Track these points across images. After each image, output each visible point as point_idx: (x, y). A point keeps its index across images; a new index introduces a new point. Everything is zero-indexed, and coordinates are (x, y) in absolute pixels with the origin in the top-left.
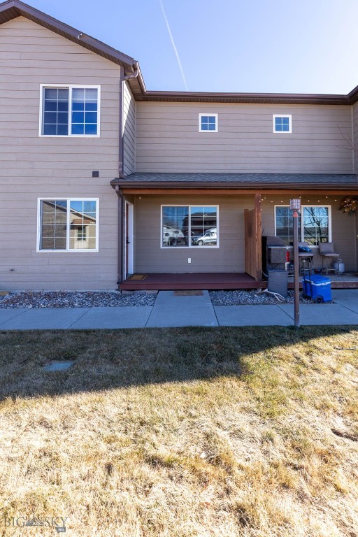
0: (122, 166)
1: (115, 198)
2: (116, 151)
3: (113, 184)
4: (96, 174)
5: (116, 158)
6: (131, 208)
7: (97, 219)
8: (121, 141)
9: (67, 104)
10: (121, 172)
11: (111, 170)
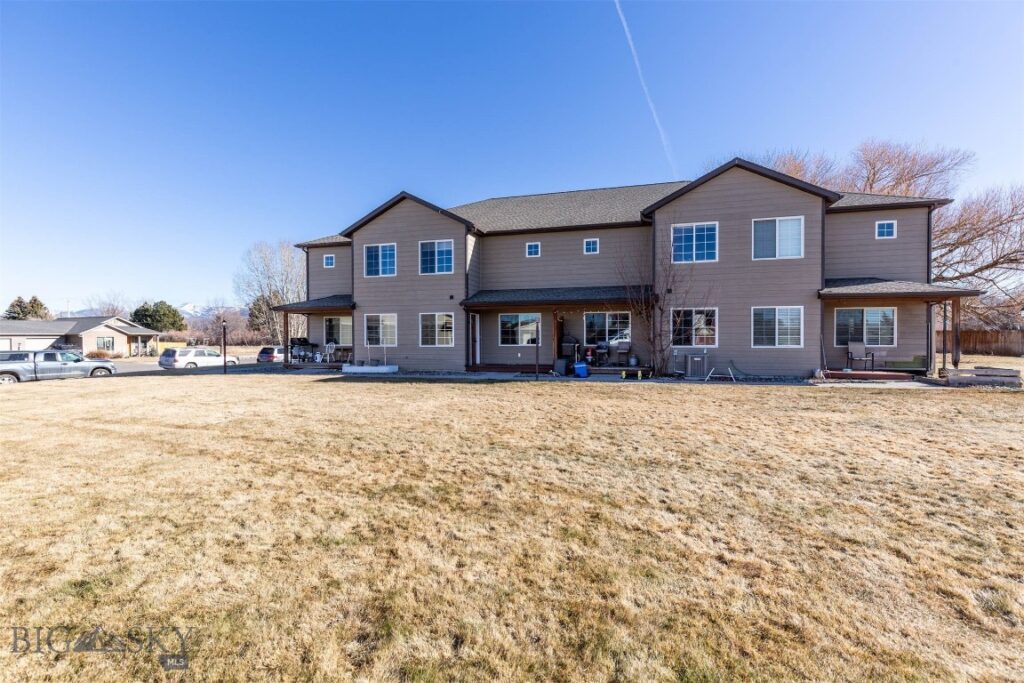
0: (467, 292)
1: (464, 312)
2: (463, 282)
3: (461, 304)
4: (452, 297)
5: (463, 287)
6: (478, 317)
7: (453, 326)
8: (467, 275)
9: (434, 252)
10: (467, 296)
11: (460, 296)
